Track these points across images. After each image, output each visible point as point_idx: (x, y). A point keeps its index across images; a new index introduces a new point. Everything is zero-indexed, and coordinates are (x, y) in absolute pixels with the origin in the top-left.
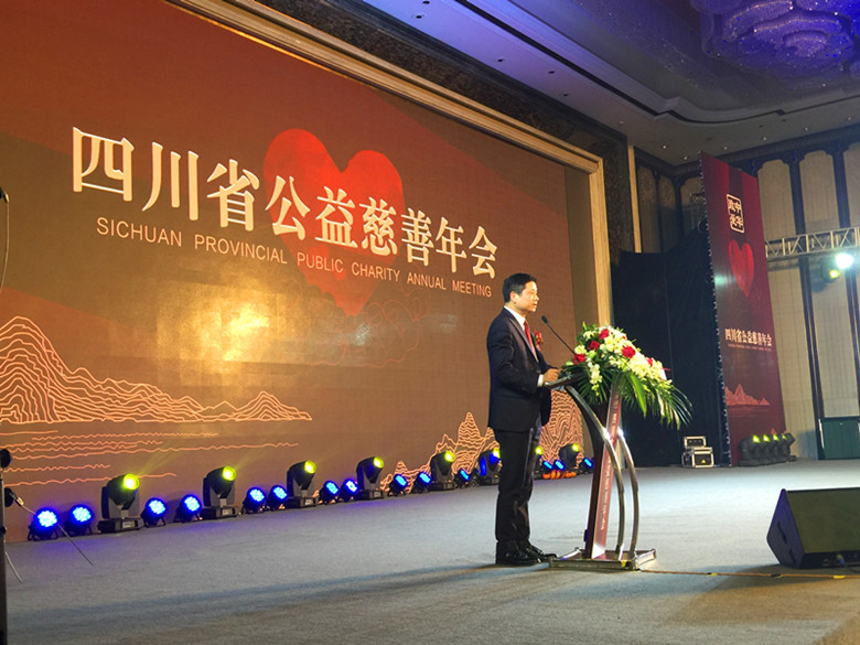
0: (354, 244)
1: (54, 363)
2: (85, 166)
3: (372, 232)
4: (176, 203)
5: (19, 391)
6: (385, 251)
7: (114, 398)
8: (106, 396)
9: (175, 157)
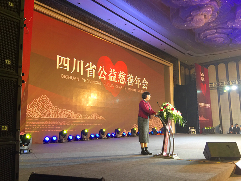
0: (116, 81)
1: (51, 105)
2: (59, 63)
3: (120, 79)
4: (78, 71)
5: (43, 111)
6: (123, 83)
7: (63, 113)
8: (61, 113)
9: (79, 62)
